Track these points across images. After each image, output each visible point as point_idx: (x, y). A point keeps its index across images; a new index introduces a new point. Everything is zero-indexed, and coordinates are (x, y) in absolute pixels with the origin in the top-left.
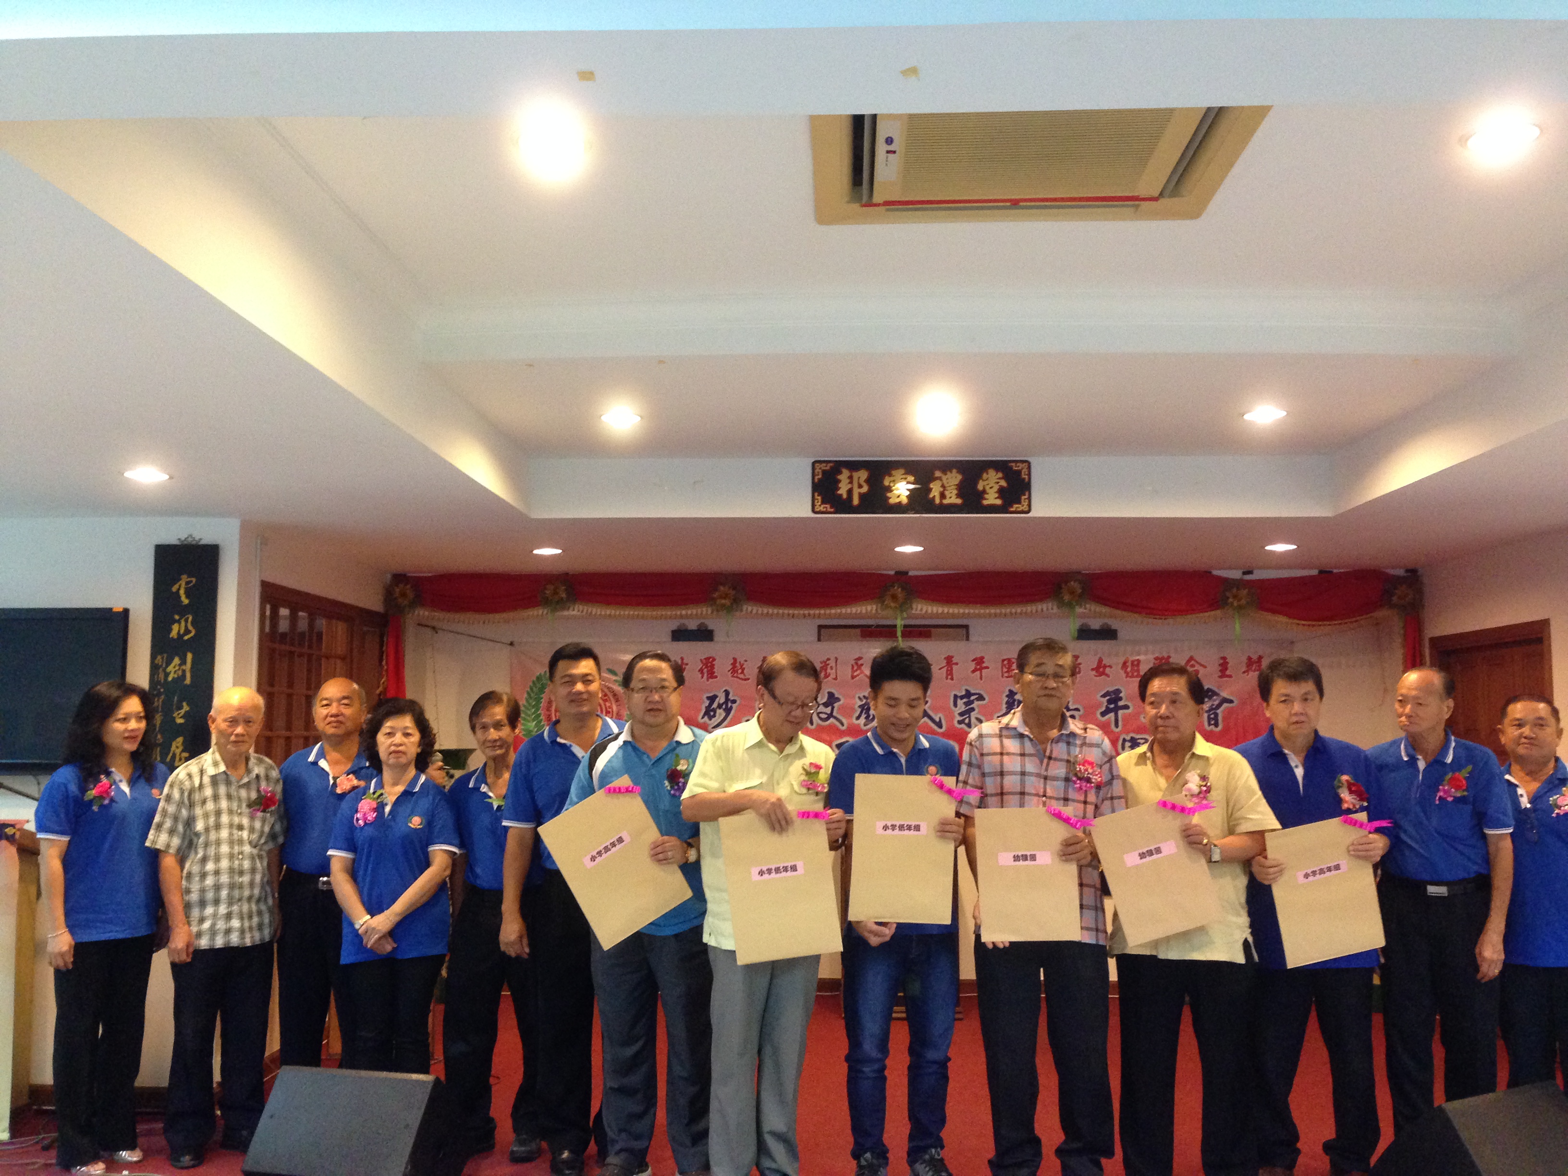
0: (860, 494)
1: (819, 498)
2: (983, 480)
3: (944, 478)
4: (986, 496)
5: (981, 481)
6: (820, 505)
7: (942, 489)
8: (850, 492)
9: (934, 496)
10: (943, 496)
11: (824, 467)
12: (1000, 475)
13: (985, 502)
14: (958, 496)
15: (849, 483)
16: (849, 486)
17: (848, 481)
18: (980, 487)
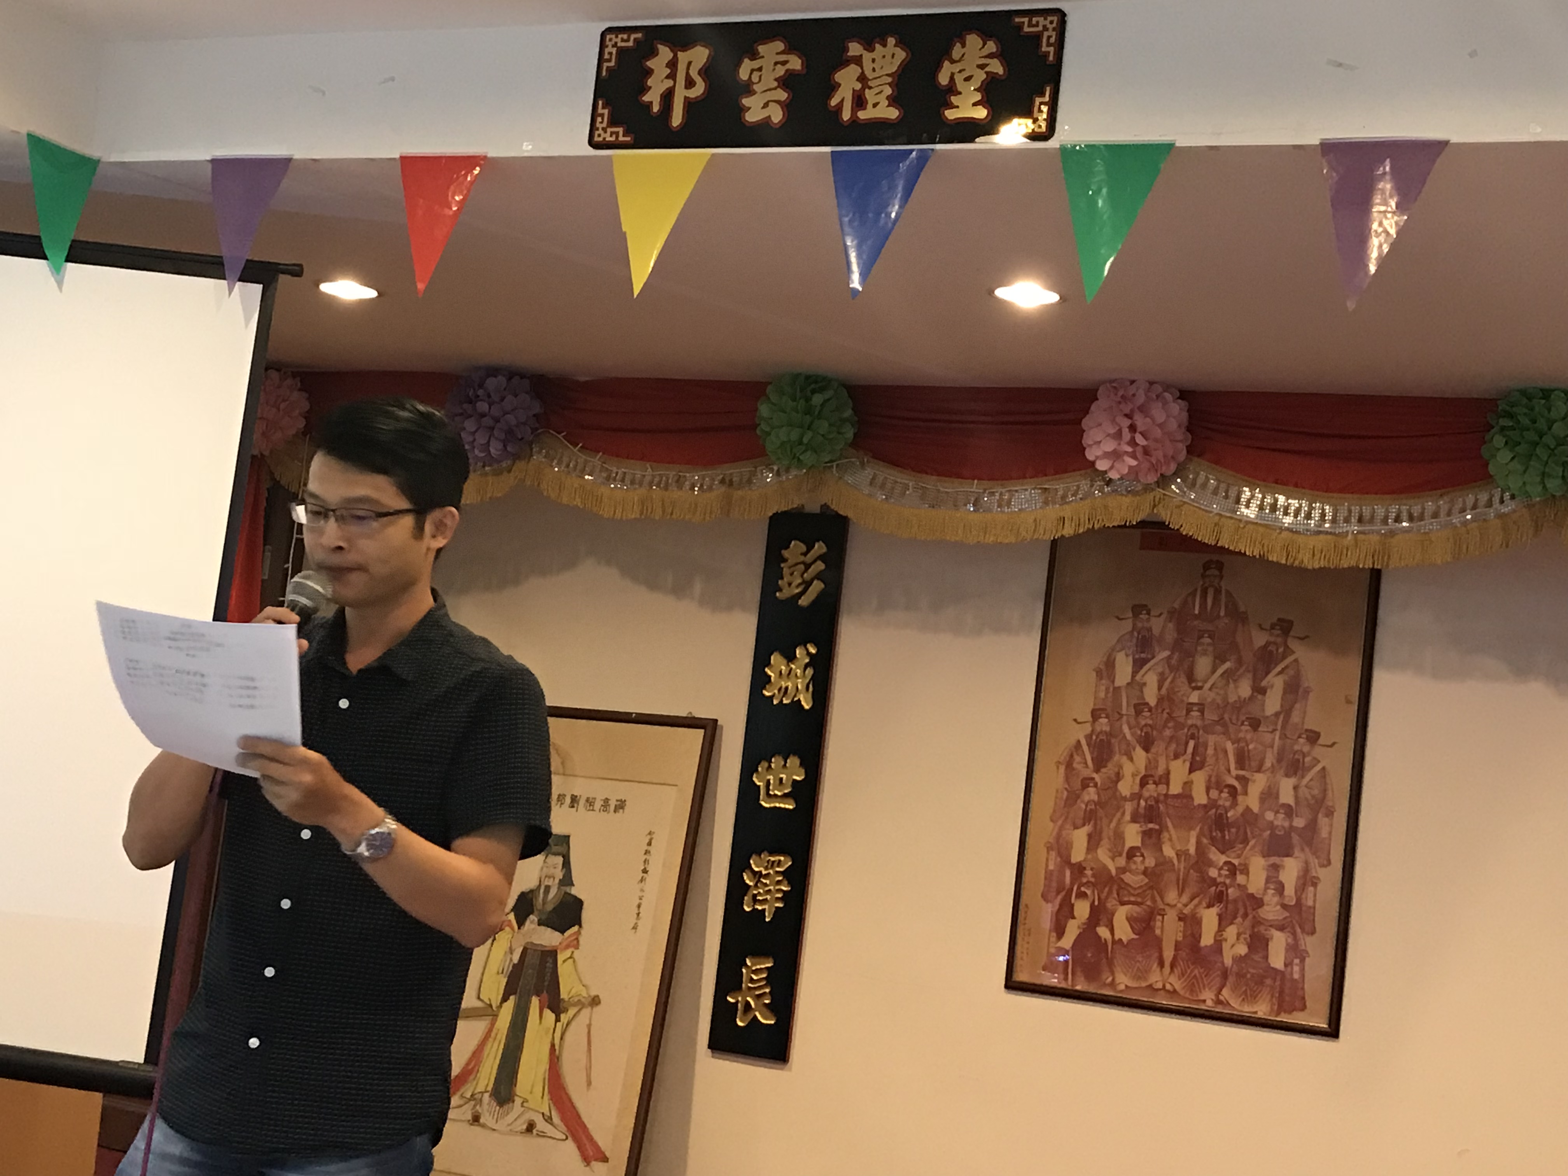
0: (686, 98)
1: (606, 112)
2: (953, 62)
3: (867, 57)
4: (954, 99)
5: (946, 64)
6: (603, 129)
7: (858, 86)
8: (668, 97)
9: (843, 100)
10: (859, 102)
11: (619, 40)
12: (991, 47)
13: (951, 114)
14: (893, 101)
15: (667, 77)
16: (669, 83)
17: (668, 71)
18: (943, 79)
